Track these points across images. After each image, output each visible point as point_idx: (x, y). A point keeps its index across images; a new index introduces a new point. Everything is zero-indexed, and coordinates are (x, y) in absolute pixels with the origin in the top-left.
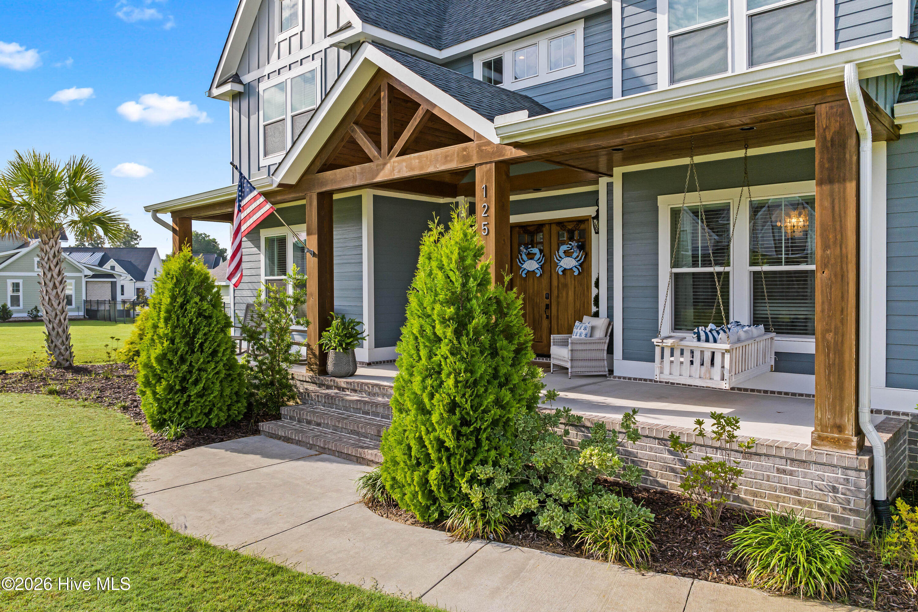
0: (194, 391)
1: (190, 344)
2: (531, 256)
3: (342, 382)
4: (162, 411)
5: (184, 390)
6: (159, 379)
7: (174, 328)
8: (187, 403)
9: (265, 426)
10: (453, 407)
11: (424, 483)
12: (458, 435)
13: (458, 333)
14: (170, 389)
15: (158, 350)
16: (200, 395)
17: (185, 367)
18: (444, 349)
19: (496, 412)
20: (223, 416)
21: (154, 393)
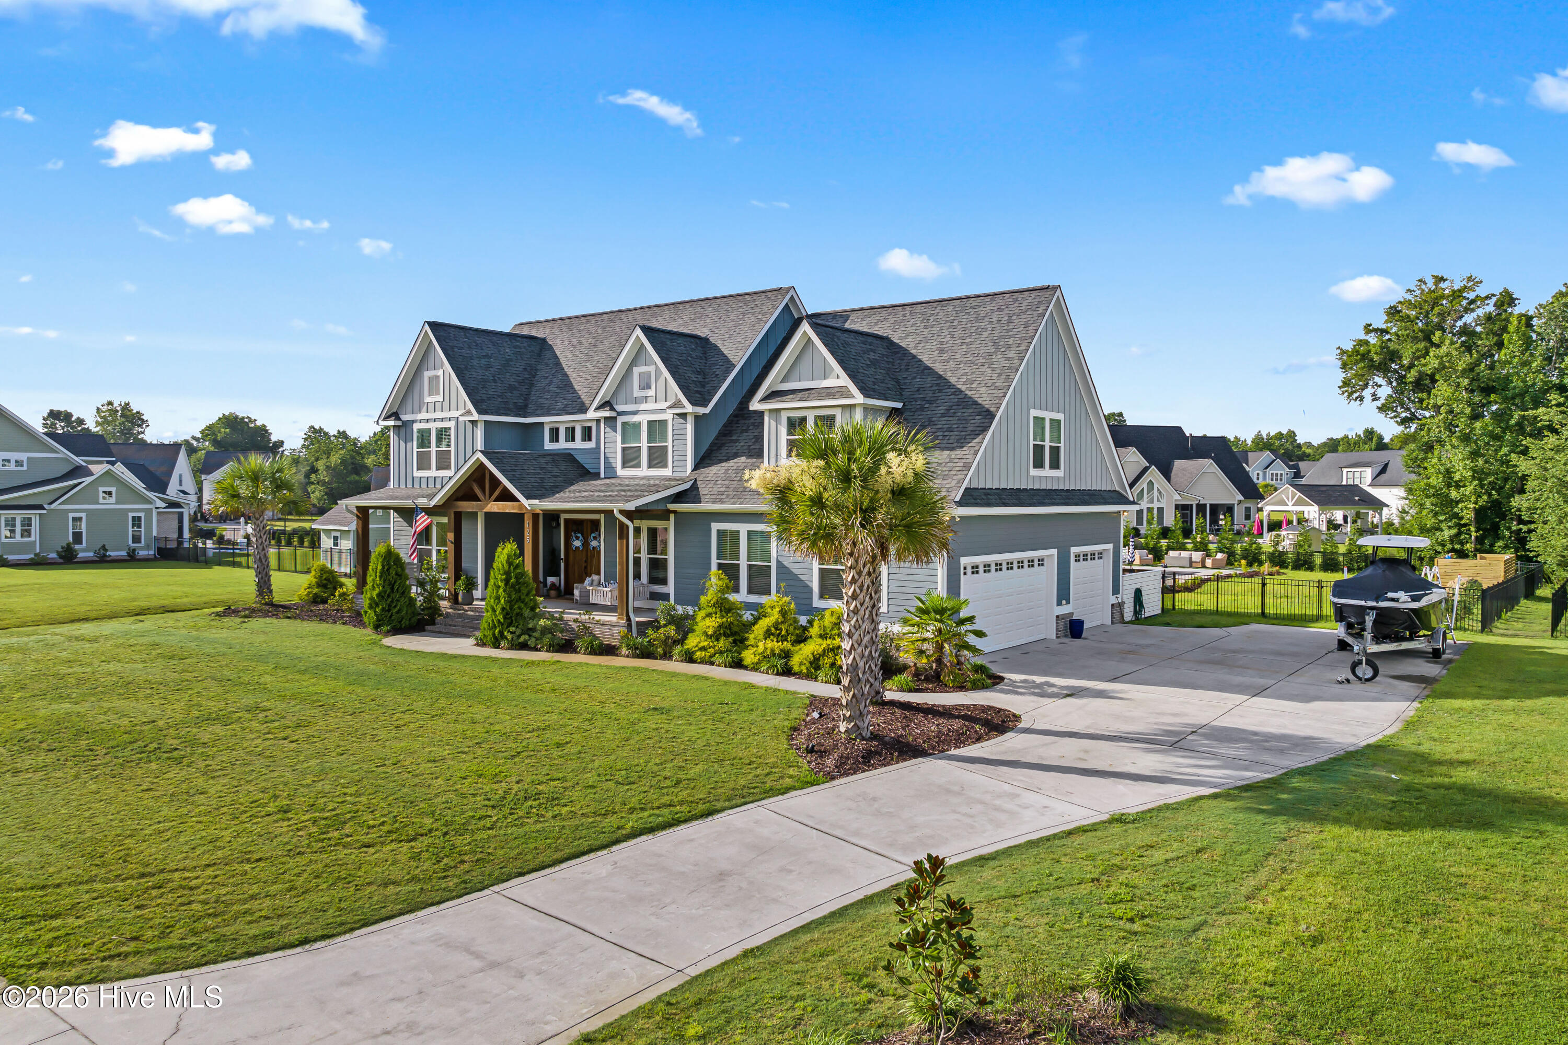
0: (395, 610)
1: (392, 589)
2: (577, 538)
3: (466, 607)
4: (378, 620)
5: (389, 610)
6: (377, 605)
7: (384, 581)
8: (391, 617)
9: (428, 628)
10: (503, 609)
11: (494, 634)
12: (505, 618)
13: (506, 585)
14: (383, 609)
15: (377, 591)
16: (398, 612)
17: (390, 600)
18: (501, 590)
19: (518, 611)
20: (407, 623)
21: (375, 612)
